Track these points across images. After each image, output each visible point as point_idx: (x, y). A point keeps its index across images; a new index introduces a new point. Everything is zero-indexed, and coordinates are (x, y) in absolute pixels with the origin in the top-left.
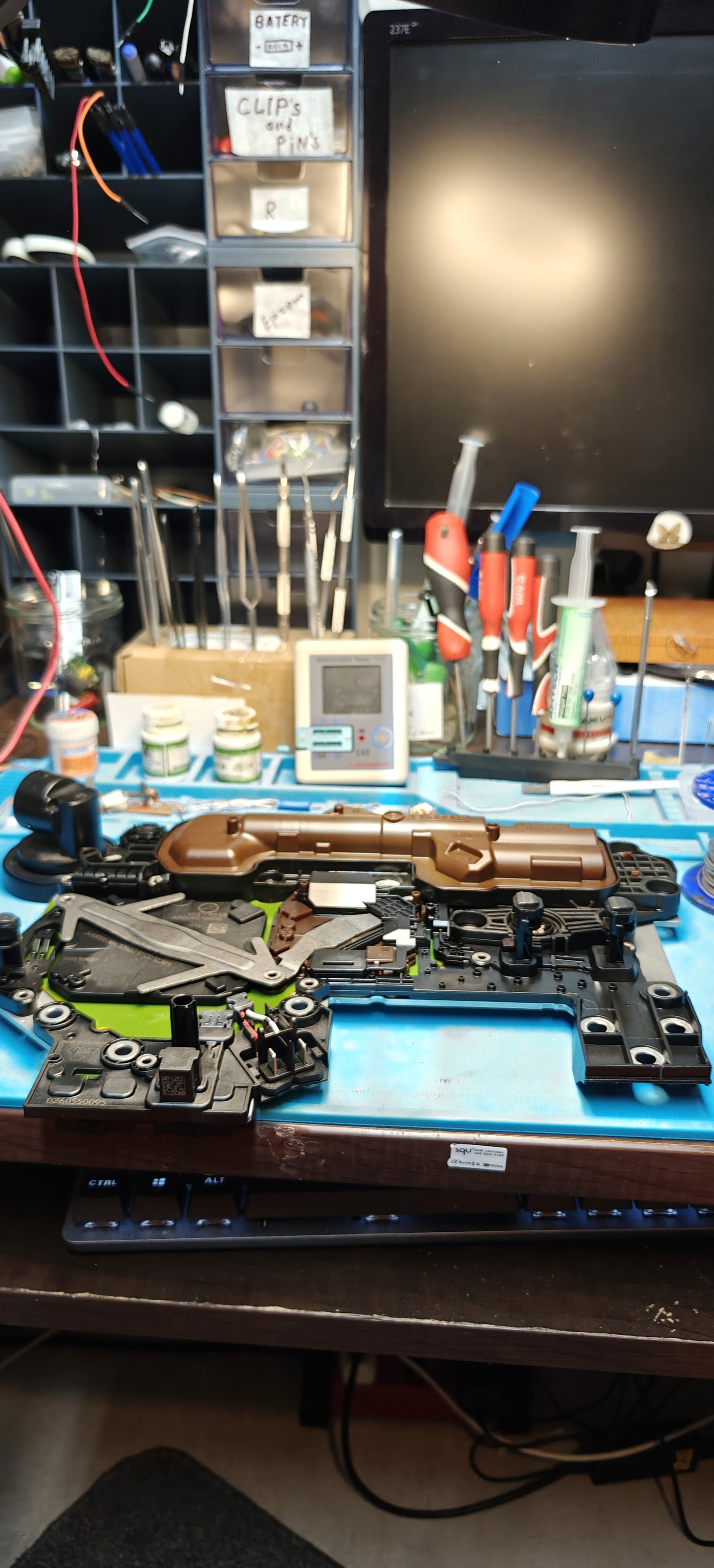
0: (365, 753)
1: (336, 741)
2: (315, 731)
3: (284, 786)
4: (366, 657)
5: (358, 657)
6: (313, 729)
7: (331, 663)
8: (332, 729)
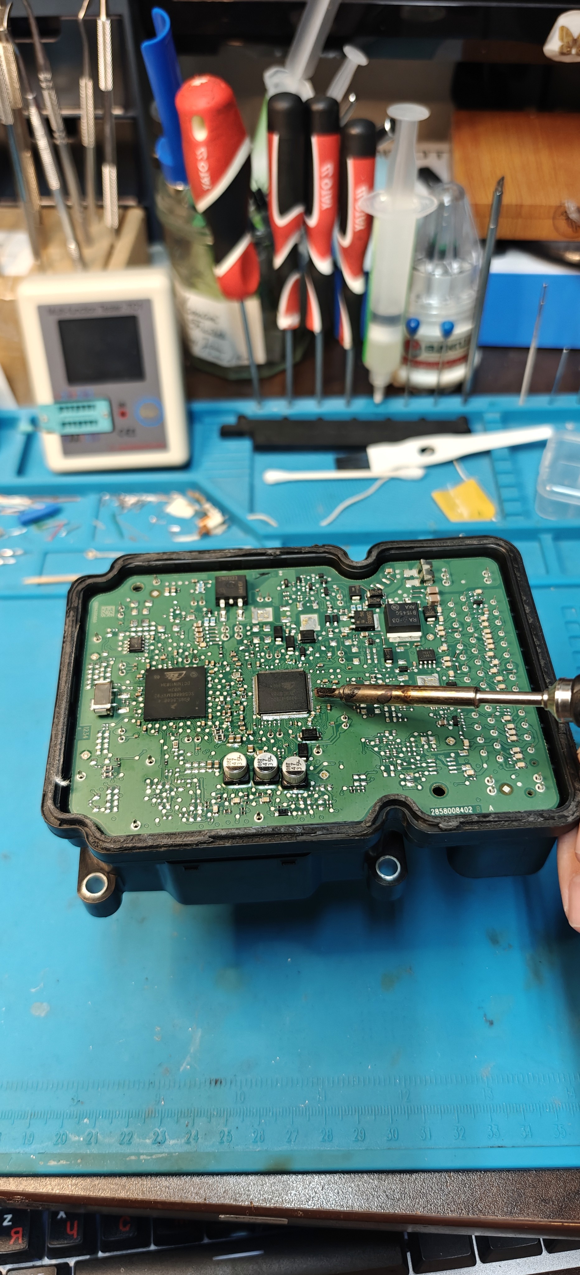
0: (130, 432)
1: (88, 419)
2: (61, 409)
3: (32, 478)
4: (115, 305)
5: (103, 305)
6: (58, 406)
7: (67, 316)
8: (80, 404)
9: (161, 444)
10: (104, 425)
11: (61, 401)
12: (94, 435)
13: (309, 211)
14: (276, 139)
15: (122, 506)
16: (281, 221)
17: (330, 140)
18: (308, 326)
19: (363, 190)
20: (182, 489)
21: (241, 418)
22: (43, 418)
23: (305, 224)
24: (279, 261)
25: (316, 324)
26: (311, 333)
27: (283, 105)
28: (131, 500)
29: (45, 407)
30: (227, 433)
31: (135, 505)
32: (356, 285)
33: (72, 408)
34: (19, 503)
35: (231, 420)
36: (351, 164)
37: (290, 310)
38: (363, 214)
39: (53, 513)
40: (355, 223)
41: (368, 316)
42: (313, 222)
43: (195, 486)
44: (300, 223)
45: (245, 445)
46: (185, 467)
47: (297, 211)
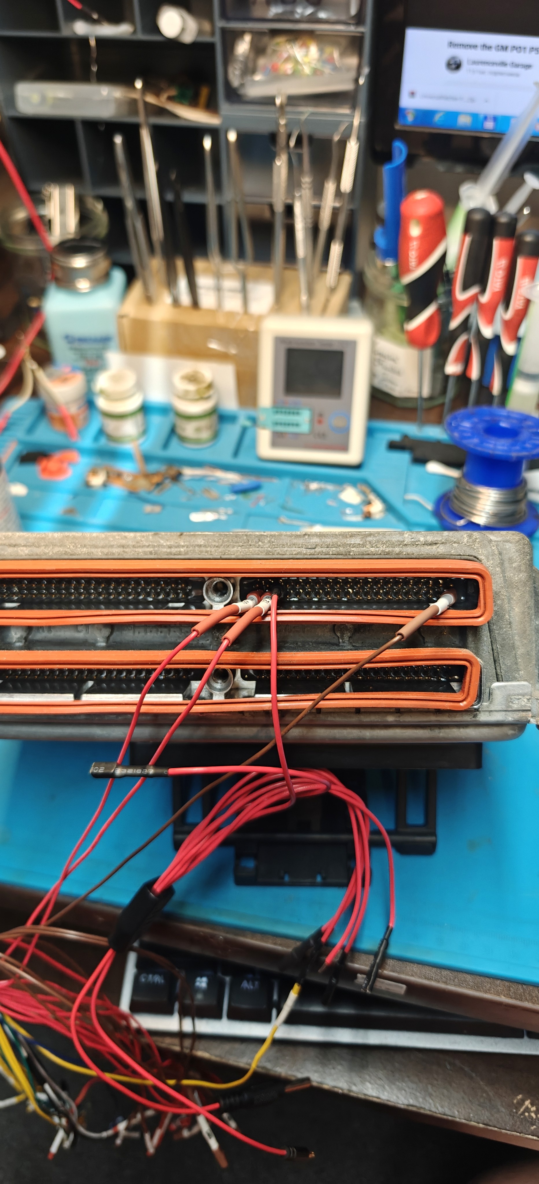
0: (323, 435)
1: (295, 422)
2: (277, 412)
3: (243, 460)
4: (330, 342)
5: (321, 341)
6: (275, 410)
7: (294, 346)
8: (292, 411)
9: (344, 447)
10: (305, 428)
11: (277, 406)
12: (296, 435)
13: (483, 291)
14: (468, 239)
15: (307, 489)
16: (461, 296)
17: (509, 244)
18: (467, 374)
19: (526, 281)
20: (354, 483)
21: (405, 437)
22: (262, 417)
23: (477, 300)
24: (454, 324)
25: (475, 373)
26: (469, 380)
27: (477, 217)
28: (314, 486)
29: (265, 410)
30: (393, 446)
31: (316, 490)
32: (509, 348)
33: (285, 412)
34: (232, 477)
35: (397, 437)
36: (520, 262)
37: (457, 360)
38: (522, 298)
39: (256, 488)
40: (516, 303)
41: (515, 372)
42: (484, 299)
43: (366, 482)
44: (474, 299)
45: (404, 457)
46: (358, 467)
47: (474, 290)
